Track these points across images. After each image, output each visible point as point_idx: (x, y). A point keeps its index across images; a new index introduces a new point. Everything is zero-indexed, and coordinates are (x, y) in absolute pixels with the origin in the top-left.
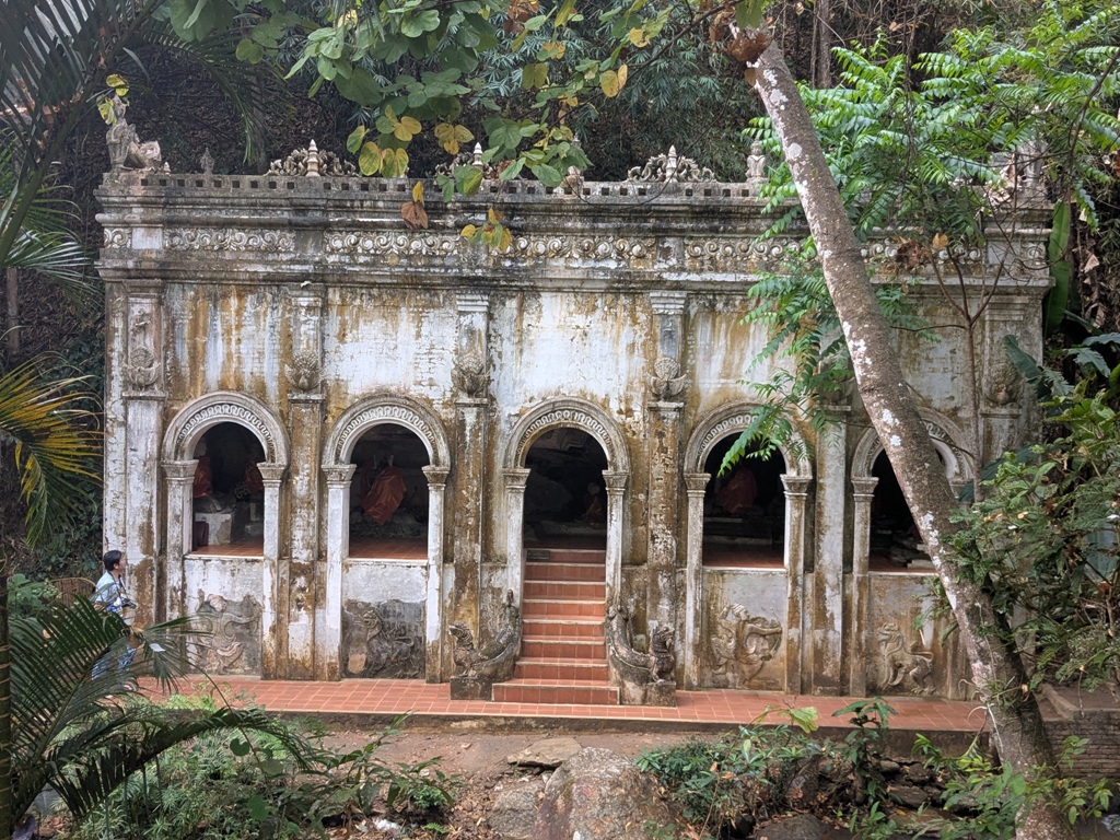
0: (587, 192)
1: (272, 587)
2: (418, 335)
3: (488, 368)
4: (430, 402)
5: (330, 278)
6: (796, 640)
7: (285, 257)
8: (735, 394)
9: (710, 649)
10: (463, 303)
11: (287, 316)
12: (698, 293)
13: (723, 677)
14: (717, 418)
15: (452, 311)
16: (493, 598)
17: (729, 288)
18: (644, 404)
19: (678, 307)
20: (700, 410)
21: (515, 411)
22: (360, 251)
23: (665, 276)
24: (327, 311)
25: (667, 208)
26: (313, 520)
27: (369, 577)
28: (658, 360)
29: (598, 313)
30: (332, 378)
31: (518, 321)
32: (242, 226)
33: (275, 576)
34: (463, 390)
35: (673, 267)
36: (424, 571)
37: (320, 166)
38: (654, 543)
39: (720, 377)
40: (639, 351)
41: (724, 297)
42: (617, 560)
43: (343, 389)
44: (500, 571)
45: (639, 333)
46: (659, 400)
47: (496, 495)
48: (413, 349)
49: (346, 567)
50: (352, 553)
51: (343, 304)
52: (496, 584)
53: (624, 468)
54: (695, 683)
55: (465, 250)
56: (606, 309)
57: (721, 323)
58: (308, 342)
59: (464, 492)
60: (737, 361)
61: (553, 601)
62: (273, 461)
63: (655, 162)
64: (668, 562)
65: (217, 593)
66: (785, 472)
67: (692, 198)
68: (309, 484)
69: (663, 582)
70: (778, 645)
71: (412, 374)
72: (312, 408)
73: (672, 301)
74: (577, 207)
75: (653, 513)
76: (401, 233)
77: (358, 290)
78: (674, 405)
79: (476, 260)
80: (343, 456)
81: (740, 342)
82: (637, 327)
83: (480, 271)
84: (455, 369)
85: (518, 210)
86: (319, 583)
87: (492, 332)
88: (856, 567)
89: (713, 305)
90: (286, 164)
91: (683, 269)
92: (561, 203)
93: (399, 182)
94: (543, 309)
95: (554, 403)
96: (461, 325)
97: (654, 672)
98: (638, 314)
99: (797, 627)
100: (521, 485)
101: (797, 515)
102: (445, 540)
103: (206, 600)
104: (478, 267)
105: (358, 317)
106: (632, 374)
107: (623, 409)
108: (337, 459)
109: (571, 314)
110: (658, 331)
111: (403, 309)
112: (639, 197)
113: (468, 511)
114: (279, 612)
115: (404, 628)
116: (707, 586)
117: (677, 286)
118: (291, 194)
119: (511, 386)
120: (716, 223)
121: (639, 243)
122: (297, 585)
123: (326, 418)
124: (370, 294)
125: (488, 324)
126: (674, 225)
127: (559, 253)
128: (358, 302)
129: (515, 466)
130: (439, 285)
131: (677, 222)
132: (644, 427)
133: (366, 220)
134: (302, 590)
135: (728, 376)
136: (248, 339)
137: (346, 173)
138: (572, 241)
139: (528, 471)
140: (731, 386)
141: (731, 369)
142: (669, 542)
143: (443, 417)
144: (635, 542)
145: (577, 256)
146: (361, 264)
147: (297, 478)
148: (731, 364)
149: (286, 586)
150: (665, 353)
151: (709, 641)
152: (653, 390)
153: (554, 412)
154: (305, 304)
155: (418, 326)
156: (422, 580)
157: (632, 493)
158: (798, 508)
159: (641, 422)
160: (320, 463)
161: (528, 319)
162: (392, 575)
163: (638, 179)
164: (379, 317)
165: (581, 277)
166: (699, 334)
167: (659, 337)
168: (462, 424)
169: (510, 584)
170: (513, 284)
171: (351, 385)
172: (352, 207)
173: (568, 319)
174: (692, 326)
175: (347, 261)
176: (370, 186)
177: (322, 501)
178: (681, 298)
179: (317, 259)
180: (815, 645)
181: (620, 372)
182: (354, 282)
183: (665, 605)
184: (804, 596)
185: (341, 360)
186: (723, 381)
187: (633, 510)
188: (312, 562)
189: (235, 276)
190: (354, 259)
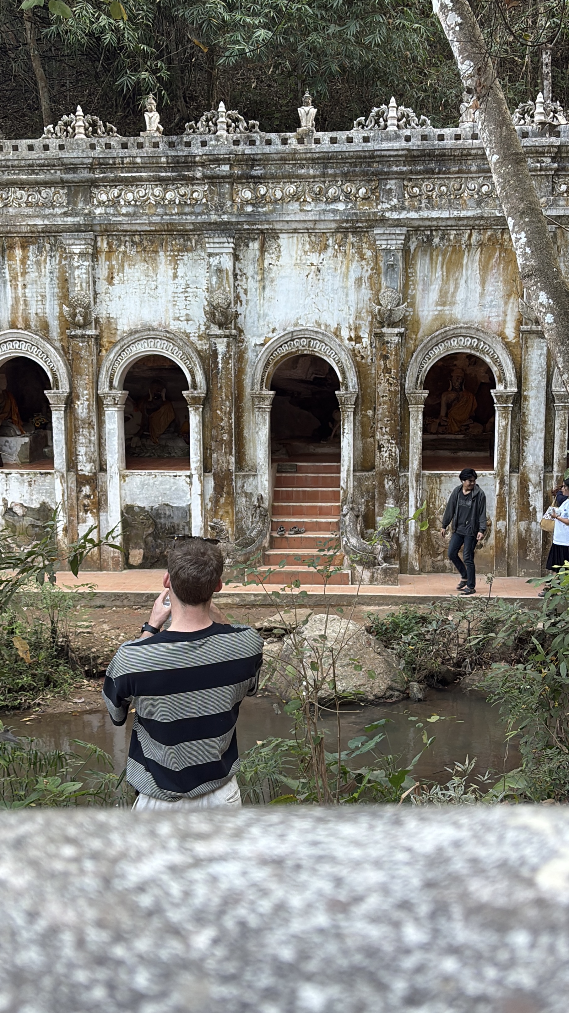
0: (317, 141)
1: (63, 495)
2: (175, 276)
3: (236, 303)
4: (187, 335)
5: (98, 228)
6: (503, 531)
7: (58, 211)
8: (450, 320)
9: (429, 540)
10: (212, 245)
11: (64, 263)
12: (417, 229)
13: (441, 563)
14: (434, 340)
15: (203, 254)
16: (246, 501)
17: (444, 224)
18: (371, 331)
19: (399, 242)
20: (419, 335)
21: (260, 341)
22: (122, 203)
23: (387, 215)
24: (97, 258)
25: (388, 153)
26: (94, 438)
27: (143, 485)
28: (382, 291)
29: (330, 251)
30: (104, 316)
31: (260, 260)
32: (22, 185)
33: (65, 485)
34: (214, 323)
35: (395, 206)
36: (188, 480)
37: (86, 129)
38: (380, 452)
39: (437, 305)
40: (365, 285)
41: (440, 232)
42: (349, 467)
43: (114, 326)
44: (251, 479)
45: (366, 268)
46: (383, 327)
47: (246, 414)
48: (171, 288)
49: (123, 477)
50: (128, 467)
51: (111, 251)
52: (249, 489)
53: (353, 387)
54: (417, 568)
55: (212, 198)
56: (336, 247)
57: (437, 256)
58: (81, 285)
59: (219, 412)
60: (452, 290)
61: (298, 504)
62: (58, 389)
63: (377, 113)
64: (392, 467)
65: (18, 501)
66: (494, 388)
67: (410, 143)
68: (88, 408)
69: (388, 484)
70: (489, 536)
71: (171, 311)
72: (88, 342)
73: (394, 237)
74: (309, 155)
75: (379, 426)
76: (157, 185)
77: (122, 238)
78: (396, 330)
79: (222, 207)
80: (116, 383)
81: (455, 273)
82: (364, 263)
83: (226, 216)
84: (208, 305)
85: (257, 161)
86: (101, 491)
87: (238, 271)
88: (555, 468)
89: (430, 239)
90: (57, 128)
91: (403, 208)
92: (295, 152)
93: (153, 140)
94: (282, 249)
95: (292, 332)
96: (210, 266)
97: (380, 558)
98: (365, 251)
99: (504, 519)
100: (267, 405)
101: (504, 423)
102: (205, 454)
103: (9, 506)
104: (224, 213)
105: (123, 262)
106: (360, 305)
107: (353, 336)
108: (111, 386)
109: (306, 252)
110: (381, 264)
111: (161, 253)
112: (364, 144)
113: (223, 428)
114: (70, 516)
115: (173, 527)
116: (426, 486)
117: (398, 223)
118: (62, 154)
119: (256, 319)
120: (433, 165)
121: (364, 186)
122: (84, 493)
123: (100, 351)
124: (132, 241)
125: (234, 265)
126: (395, 168)
127: (295, 197)
128: (122, 248)
129: (261, 389)
130: (191, 230)
131: (397, 166)
132: (372, 352)
133: (126, 175)
134: (88, 497)
135: (444, 304)
136: (32, 284)
137: (109, 134)
138: (304, 186)
139: (272, 392)
140: (447, 312)
141: (447, 297)
142: (393, 450)
143: (199, 348)
144: (365, 451)
145: (310, 200)
146: (123, 215)
147: (79, 403)
148: (447, 293)
149: (74, 494)
150: (388, 285)
151: (429, 533)
152: (378, 318)
153: (293, 340)
154: (77, 251)
155: (174, 269)
156: (186, 488)
157: (362, 410)
158: (505, 418)
159: (369, 348)
160: (97, 389)
161: (268, 259)
162: (161, 483)
163: (363, 128)
164: (141, 261)
165: (313, 218)
166: (418, 267)
167: (383, 270)
168: (215, 353)
169: (260, 489)
170: (255, 227)
171: (120, 321)
172: (114, 163)
173: (303, 257)
174: (413, 259)
175: (112, 212)
176: (129, 144)
177: (101, 423)
178: (402, 234)
179: (86, 211)
180: (519, 534)
181: (350, 303)
182: (118, 231)
183: (390, 504)
184: (510, 493)
185: (111, 300)
186: (439, 308)
187: (363, 424)
188: (95, 474)
189: (18, 229)
190: (117, 210)
